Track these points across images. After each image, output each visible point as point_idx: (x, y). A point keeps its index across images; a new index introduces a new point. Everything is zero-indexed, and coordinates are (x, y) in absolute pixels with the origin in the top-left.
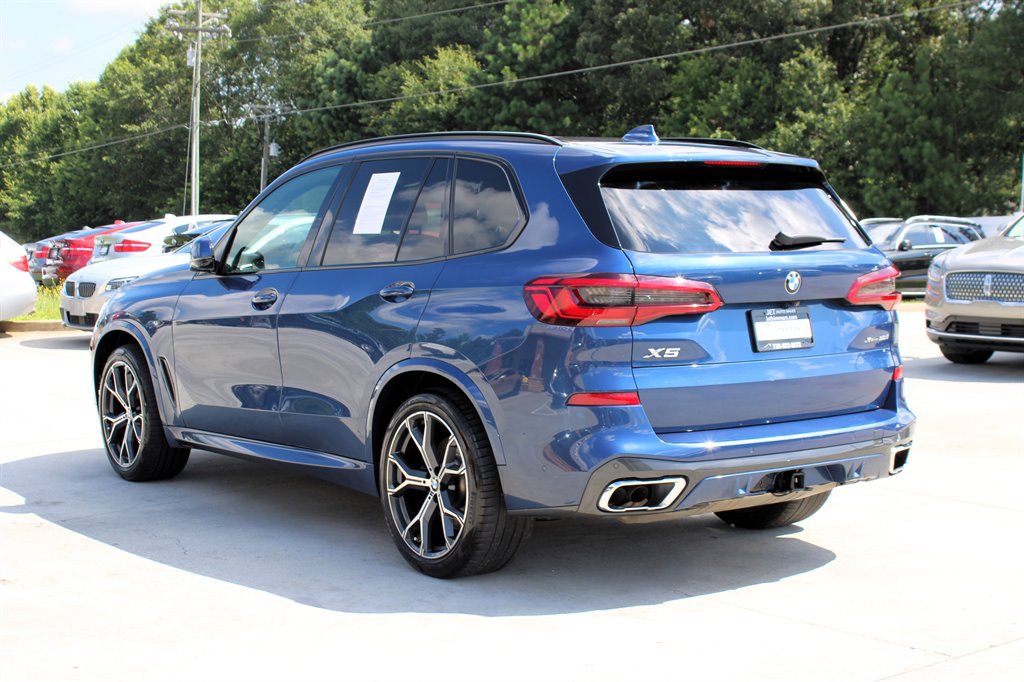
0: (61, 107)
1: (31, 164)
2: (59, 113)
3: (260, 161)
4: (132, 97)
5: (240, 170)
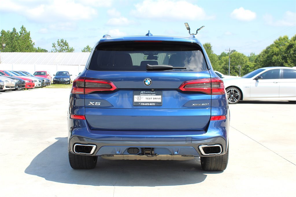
1: (294, 56)
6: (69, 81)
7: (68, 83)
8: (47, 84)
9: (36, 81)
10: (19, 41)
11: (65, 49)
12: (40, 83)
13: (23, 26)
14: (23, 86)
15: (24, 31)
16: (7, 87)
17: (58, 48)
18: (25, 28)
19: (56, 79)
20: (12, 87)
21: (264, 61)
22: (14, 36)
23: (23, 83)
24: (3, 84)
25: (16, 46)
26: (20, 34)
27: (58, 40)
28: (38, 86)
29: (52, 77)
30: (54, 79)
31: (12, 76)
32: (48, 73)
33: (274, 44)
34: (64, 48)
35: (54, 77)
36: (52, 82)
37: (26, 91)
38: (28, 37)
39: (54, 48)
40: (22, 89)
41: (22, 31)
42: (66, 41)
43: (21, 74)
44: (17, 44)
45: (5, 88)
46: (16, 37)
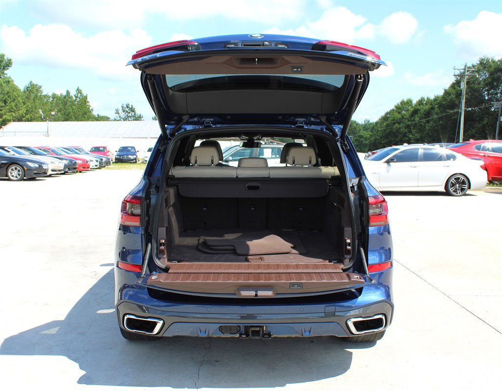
0: (431, 104)
2: (431, 106)
3: (497, 123)
4: (451, 101)
5: (489, 126)
6: (135, 159)
7: (134, 161)
8: (107, 164)
9: (92, 161)
10: (74, 107)
11: (132, 116)
12: (98, 164)
13: (78, 88)
14: (75, 169)
15: (79, 94)
16: (52, 171)
17: (123, 115)
18: (81, 91)
19: (119, 157)
20: (59, 171)
21: (382, 130)
22: (67, 101)
23: (74, 165)
24: (47, 168)
25: (70, 113)
26: (74, 98)
27: (123, 105)
28: (95, 167)
29: (113, 154)
30: (117, 157)
31: (60, 155)
32: (108, 149)
33: (395, 109)
34: (130, 115)
35: (116, 153)
36: (114, 161)
37: (78, 174)
38: (85, 101)
39: (117, 115)
40: (74, 172)
41: (78, 94)
42: (132, 106)
43: (73, 151)
44: (71, 110)
45: (50, 172)
46: (70, 102)
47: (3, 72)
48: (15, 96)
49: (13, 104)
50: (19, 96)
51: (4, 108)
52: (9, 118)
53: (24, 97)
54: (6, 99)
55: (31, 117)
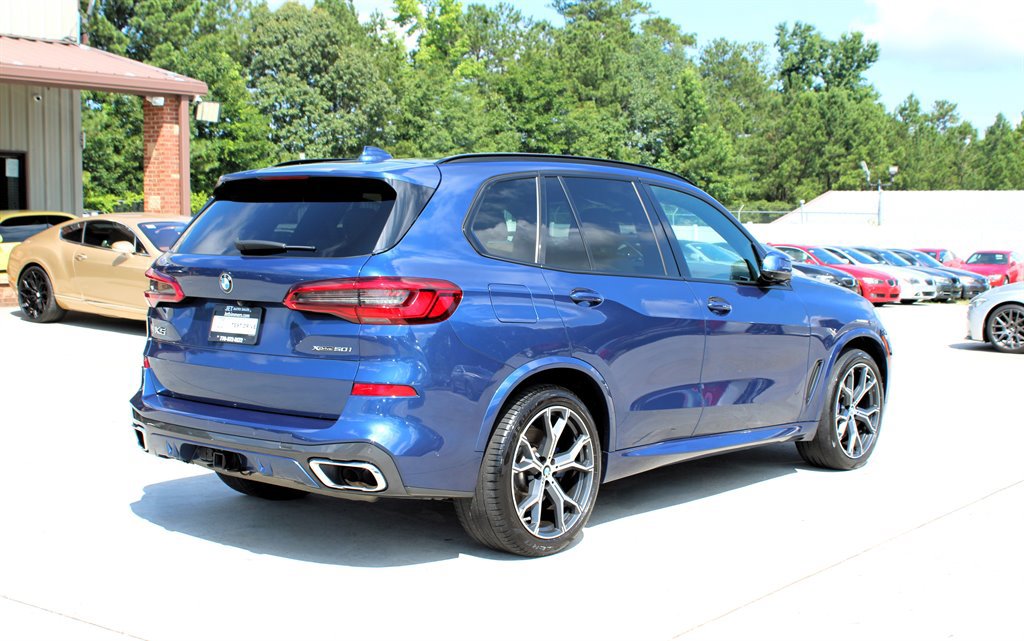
22: (999, 139)
26: (1016, 134)
46: (1004, 142)
47: (856, 73)
48: (869, 131)
49: (864, 150)
50: (879, 131)
51: (843, 159)
52: (852, 184)
53: (893, 132)
54: (850, 138)
55: (904, 180)
